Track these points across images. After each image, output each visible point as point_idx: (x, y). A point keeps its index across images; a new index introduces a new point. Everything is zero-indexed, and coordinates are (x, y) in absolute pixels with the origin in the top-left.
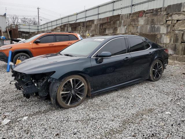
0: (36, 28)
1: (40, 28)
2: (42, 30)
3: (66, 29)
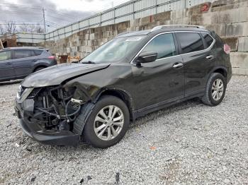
0: (43, 37)
1: (47, 37)
2: (51, 39)
3: (87, 35)
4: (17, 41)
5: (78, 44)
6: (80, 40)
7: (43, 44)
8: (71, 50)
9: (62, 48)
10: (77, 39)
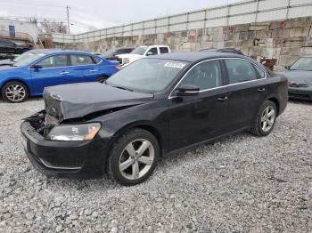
3: (113, 42)
5: (107, 47)
10: (105, 44)
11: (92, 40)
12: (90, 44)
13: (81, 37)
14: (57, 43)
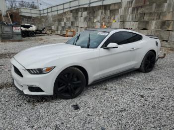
0: (38, 12)
1: (42, 12)
2: (45, 15)
3: (80, 13)
4: (20, 14)
5: (72, 20)
6: (73, 16)
7: (39, 18)
8: (65, 24)
9: (57, 22)
10: (71, 16)
11: (55, 13)
12: (54, 17)
13: (46, 11)
14: (25, 17)
